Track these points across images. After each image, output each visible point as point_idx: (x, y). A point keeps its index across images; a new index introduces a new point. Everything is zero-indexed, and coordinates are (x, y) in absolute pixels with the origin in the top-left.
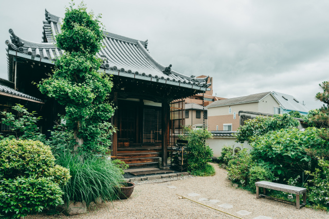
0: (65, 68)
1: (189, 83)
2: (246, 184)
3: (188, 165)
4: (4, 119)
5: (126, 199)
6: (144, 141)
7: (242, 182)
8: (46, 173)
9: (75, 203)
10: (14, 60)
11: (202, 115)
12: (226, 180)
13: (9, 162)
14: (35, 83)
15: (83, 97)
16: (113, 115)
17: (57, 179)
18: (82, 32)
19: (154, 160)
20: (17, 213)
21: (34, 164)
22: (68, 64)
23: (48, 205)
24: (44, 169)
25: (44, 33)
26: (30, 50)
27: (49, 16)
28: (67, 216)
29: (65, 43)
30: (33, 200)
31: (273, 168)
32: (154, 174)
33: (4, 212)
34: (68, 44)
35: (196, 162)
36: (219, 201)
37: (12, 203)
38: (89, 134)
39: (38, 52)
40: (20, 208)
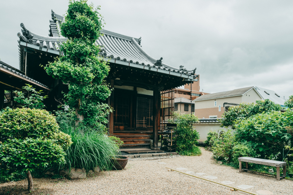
0: (68, 52)
1: (178, 72)
2: (230, 162)
3: (177, 146)
4: (16, 97)
5: (121, 169)
6: (137, 126)
7: (226, 159)
8: (51, 136)
9: (76, 169)
10: (25, 50)
11: (190, 108)
12: (212, 159)
13: (20, 125)
14: (42, 66)
15: (84, 76)
16: (110, 95)
17: (60, 142)
18: (83, 20)
19: (146, 142)
20: (26, 166)
21: (41, 128)
22: (70, 49)
23: (52, 163)
24: (49, 133)
25: (50, 31)
26: (38, 42)
27: (54, 16)
28: (69, 179)
29: (69, 31)
30: (40, 157)
31: (255, 146)
32: (146, 153)
33: (15, 165)
34: (71, 32)
35: (184, 143)
36: (205, 174)
37: (22, 158)
38: (88, 112)
39: (45, 44)
40: (29, 163)
